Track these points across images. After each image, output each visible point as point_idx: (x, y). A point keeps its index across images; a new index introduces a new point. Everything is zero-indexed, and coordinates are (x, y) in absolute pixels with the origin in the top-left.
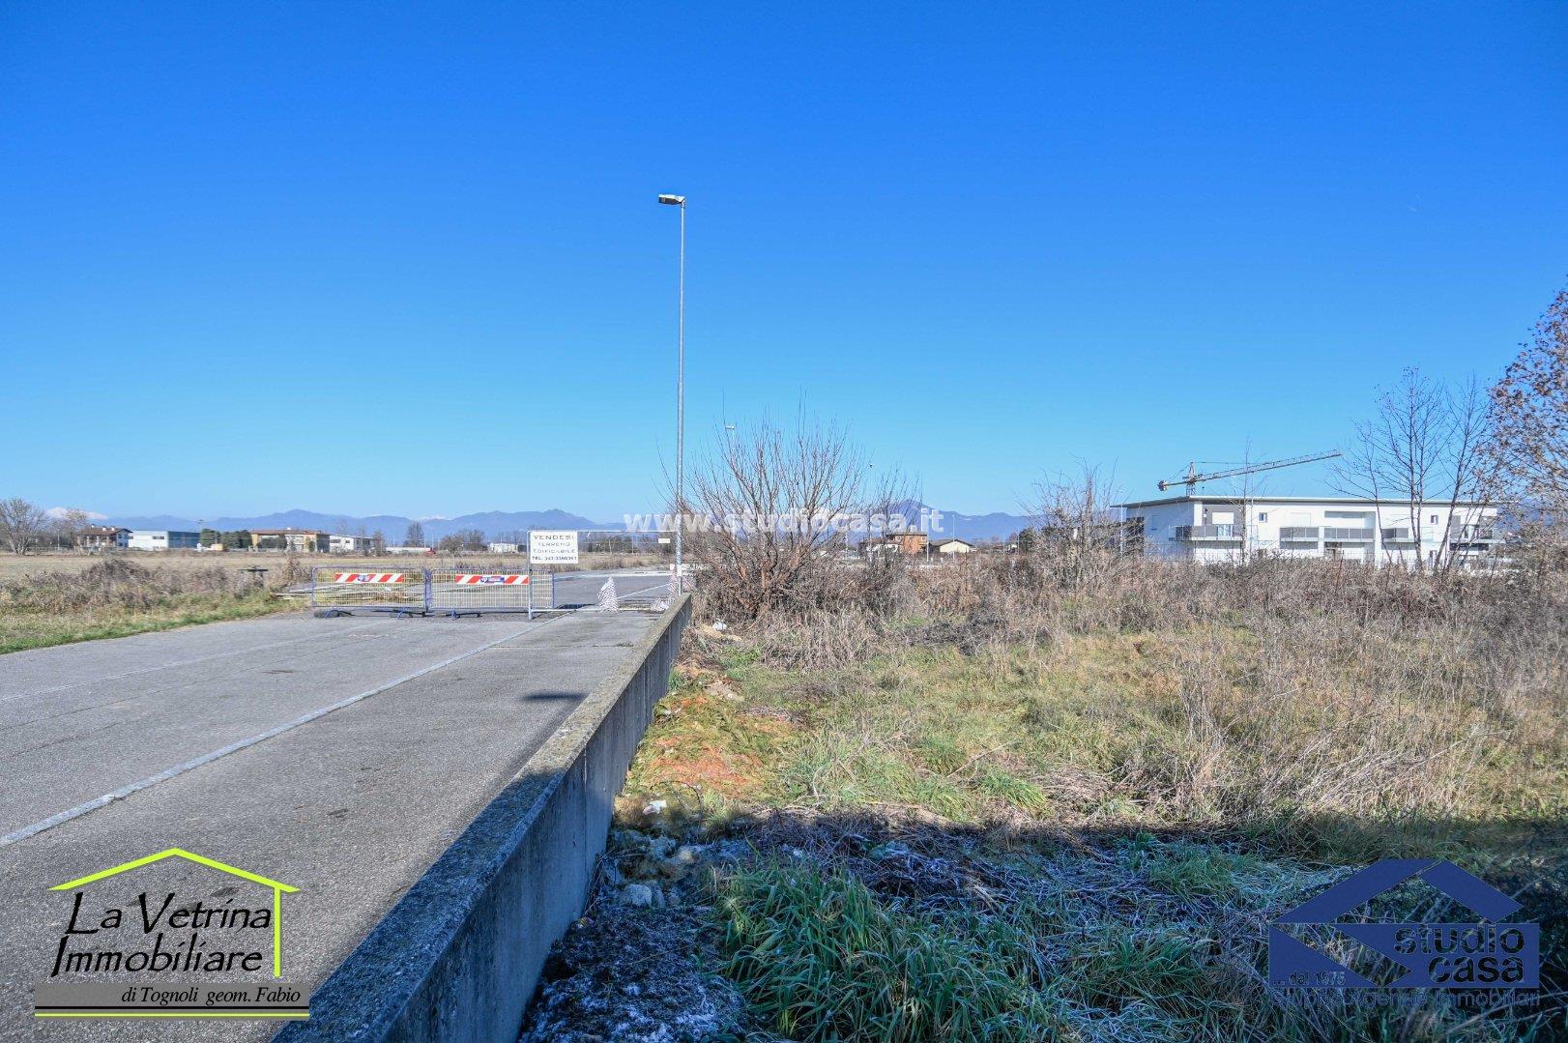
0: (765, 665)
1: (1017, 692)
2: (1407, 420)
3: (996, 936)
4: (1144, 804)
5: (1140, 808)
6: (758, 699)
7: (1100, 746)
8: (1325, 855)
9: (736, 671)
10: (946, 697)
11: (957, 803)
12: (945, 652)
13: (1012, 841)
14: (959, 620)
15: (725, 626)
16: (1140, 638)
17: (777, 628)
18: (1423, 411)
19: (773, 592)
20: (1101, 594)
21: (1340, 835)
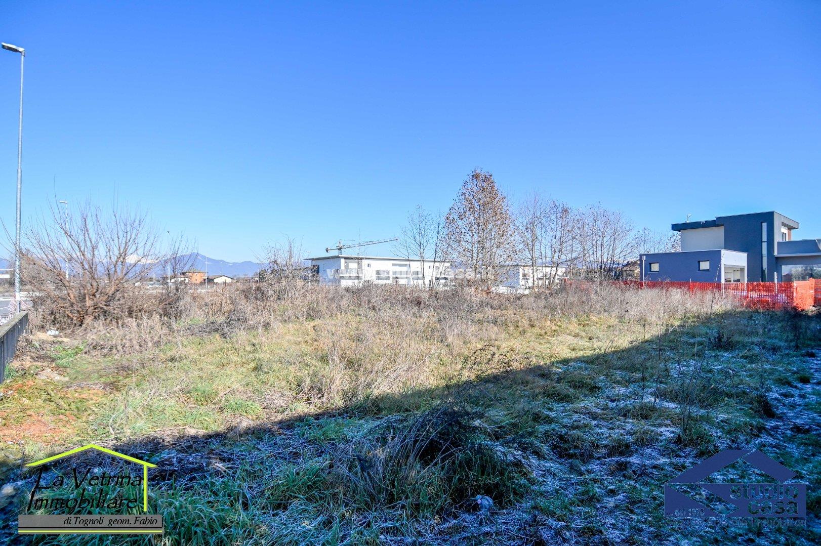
0: (86, 356)
1: (251, 356)
2: (418, 226)
3: (224, 488)
4: (310, 403)
5: (308, 405)
6: (80, 379)
7: (290, 378)
8: (382, 412)
9: (63, 362)
10: (209, 362)
11: (211, 421)
12: (211, 338)
13: (241, 435)
14: (221, 319)
15: (57, 333)
16: (315, 323)
17: (97, 331)
18: (424, 223)
19: (95, 309)
20: (298, 302)
21: (388, 403)
